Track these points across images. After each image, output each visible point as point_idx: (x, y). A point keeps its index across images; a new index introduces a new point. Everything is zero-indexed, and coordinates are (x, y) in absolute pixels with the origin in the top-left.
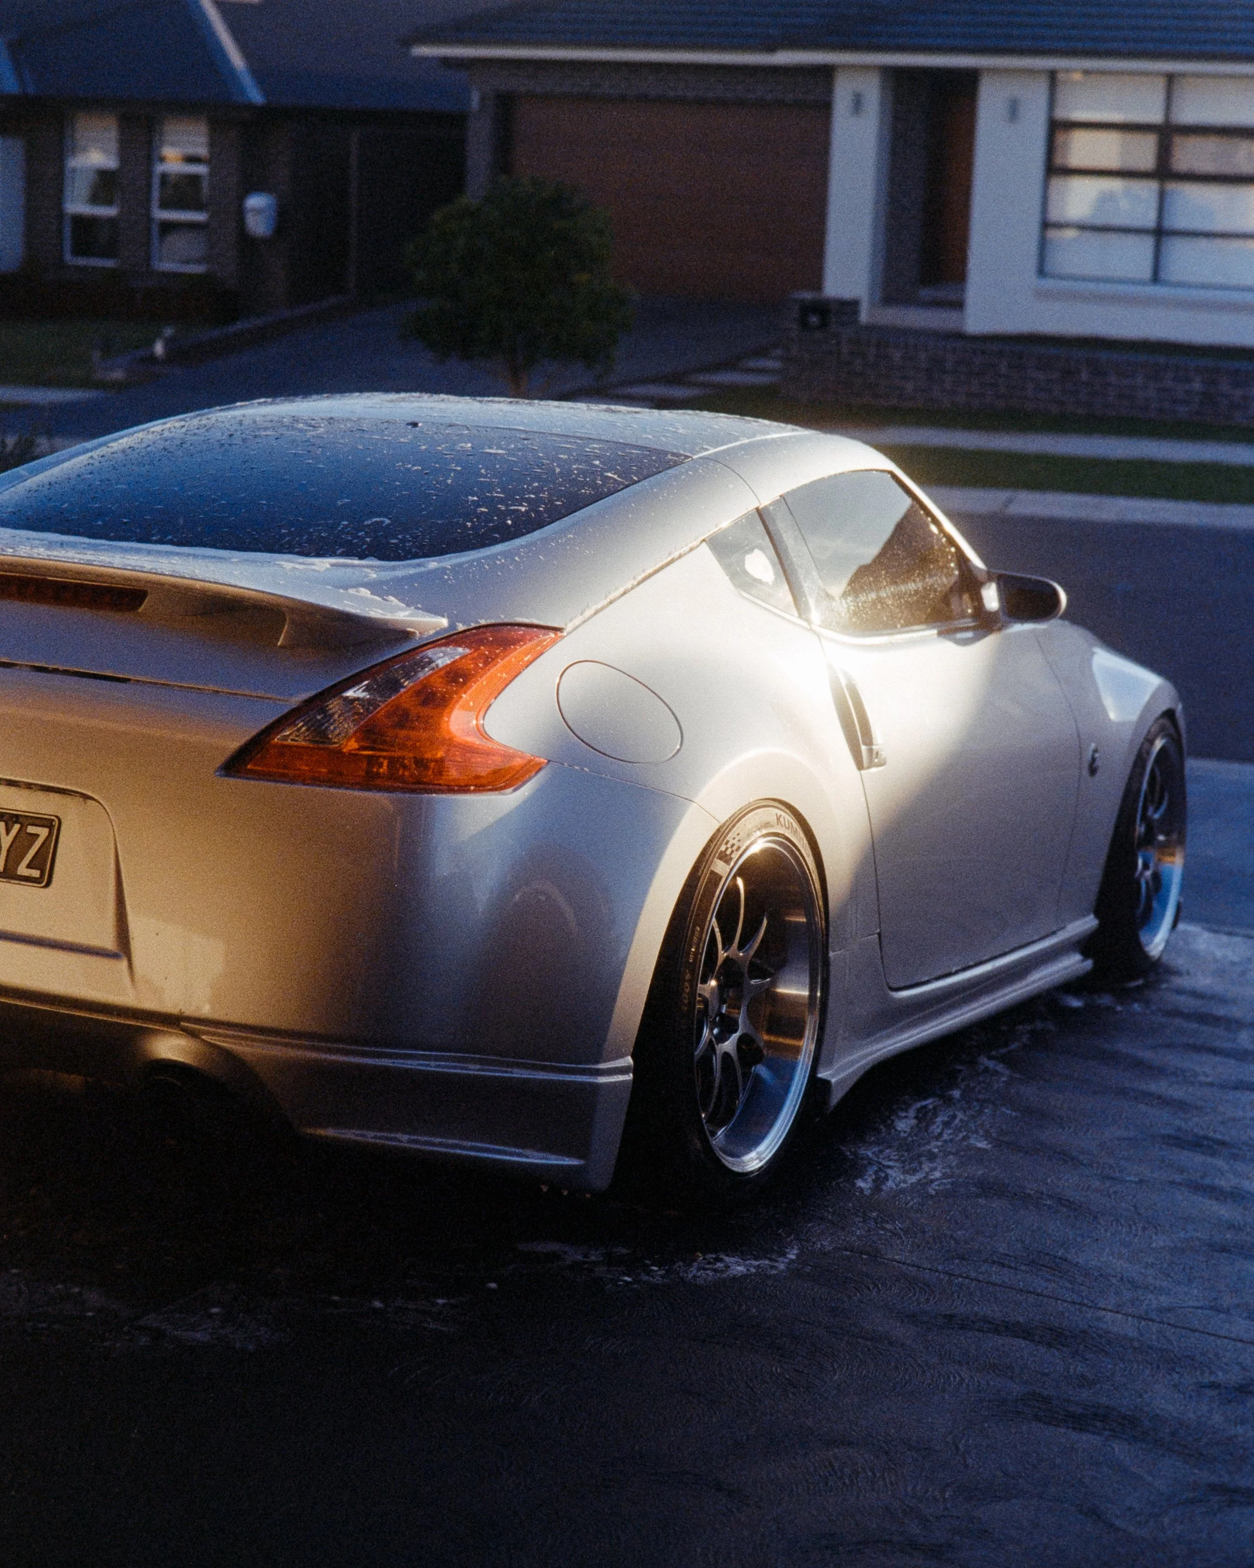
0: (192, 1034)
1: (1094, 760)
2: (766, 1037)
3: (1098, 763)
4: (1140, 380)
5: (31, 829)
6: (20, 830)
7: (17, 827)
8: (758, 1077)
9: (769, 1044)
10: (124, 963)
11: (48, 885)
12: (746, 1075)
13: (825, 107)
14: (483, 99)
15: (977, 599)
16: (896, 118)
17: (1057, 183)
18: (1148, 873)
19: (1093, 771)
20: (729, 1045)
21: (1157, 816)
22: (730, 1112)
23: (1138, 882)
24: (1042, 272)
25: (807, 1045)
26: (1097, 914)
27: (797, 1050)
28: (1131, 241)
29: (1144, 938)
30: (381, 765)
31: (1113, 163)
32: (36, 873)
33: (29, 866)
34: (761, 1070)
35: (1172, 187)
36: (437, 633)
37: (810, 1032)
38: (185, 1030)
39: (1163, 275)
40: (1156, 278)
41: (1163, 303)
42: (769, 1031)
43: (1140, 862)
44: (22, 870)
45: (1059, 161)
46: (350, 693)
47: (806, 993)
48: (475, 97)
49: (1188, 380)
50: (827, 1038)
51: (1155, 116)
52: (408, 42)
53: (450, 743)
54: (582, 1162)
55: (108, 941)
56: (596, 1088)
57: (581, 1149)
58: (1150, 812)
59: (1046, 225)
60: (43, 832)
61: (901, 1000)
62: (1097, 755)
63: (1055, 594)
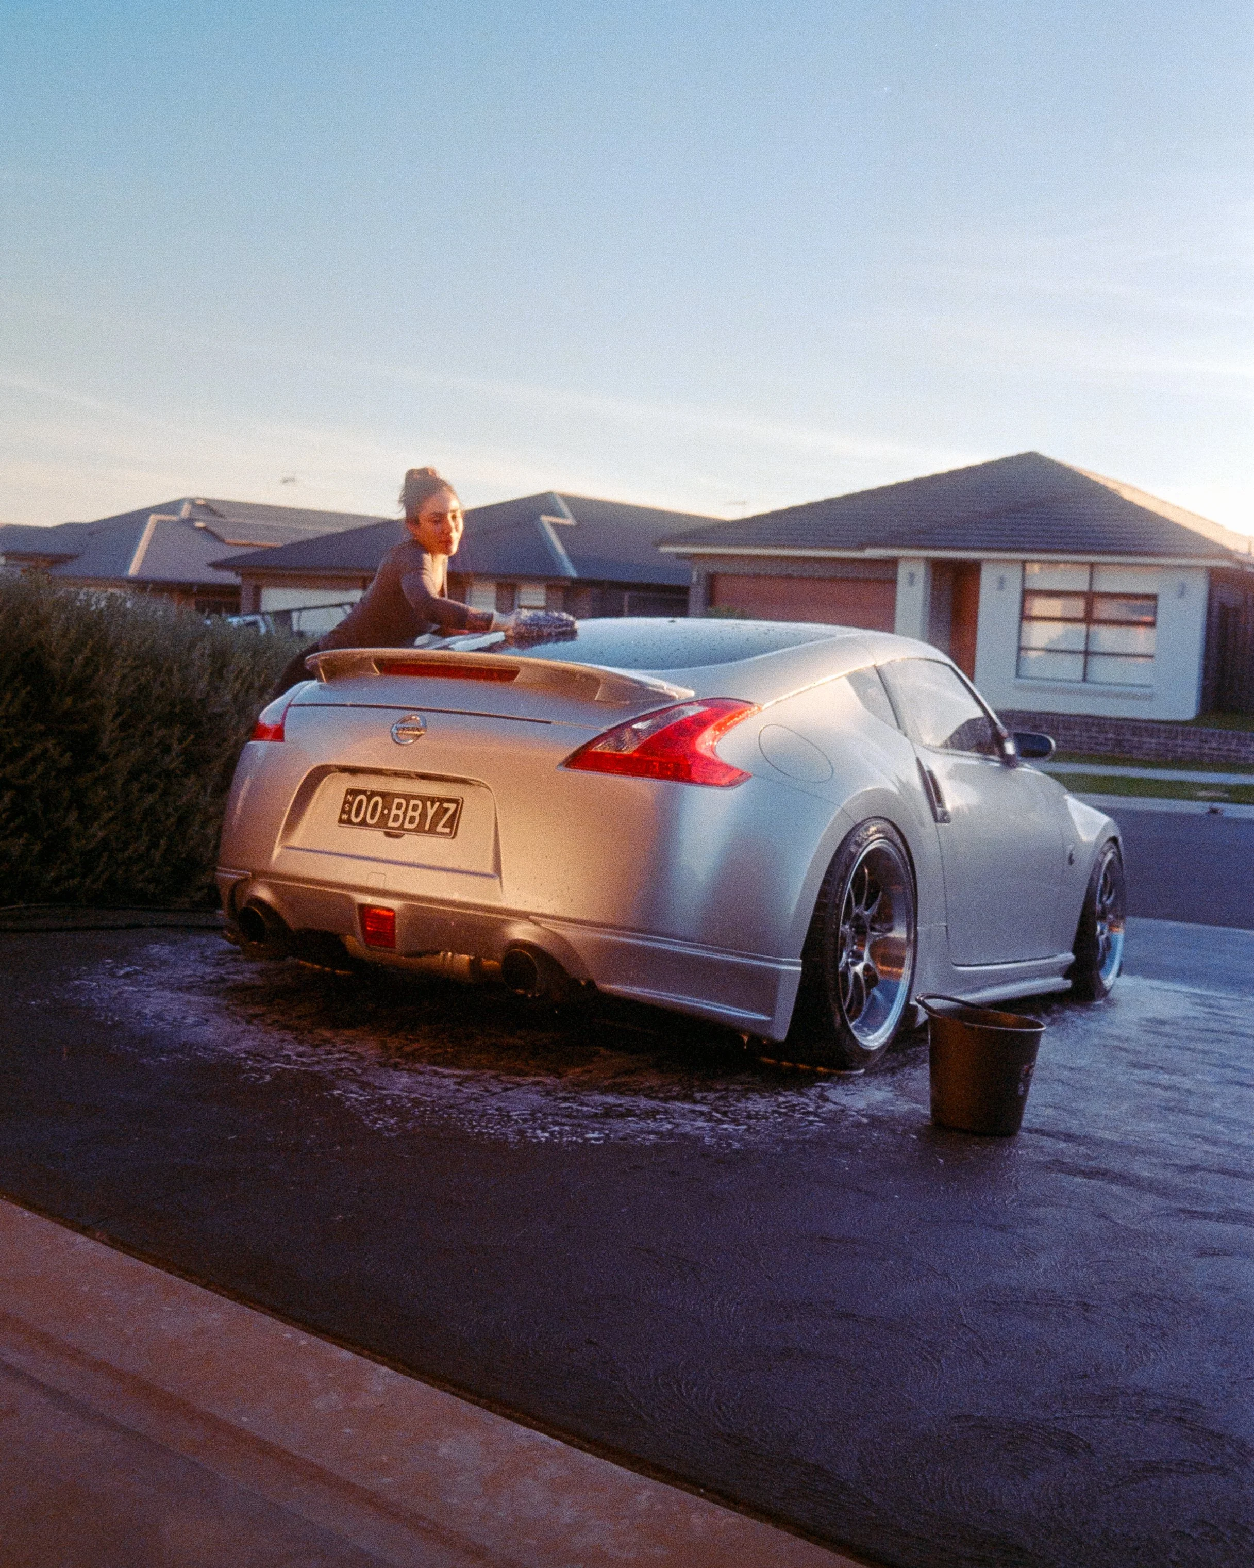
0: (535, 923)
1: (1071, 855)
2: (880, 967)
3: (1073, 857)
4: (1076, 732)
5: (446, 805)
6: (439, 806)
7: (437, 804)
8: (874, 998)
9: (882, 972)
10: (497, 881)
11: (453, 838)
12: (868, 994)
13: (893, 582)
14: (699, 575)
15: (1002, 749)
16: (934, 588)
17: (1026, 625)
18: (1103, 937)
19: (1071, 861)
20: (859, 968)
21: (1108, 902)
22: (859, 1010)
23: (1098, 941)
24: (1018, 675)
25: (906, 972)
26: (1074, 951)
27: (899, 976)
28: (1069, 658)
29: (1101, 974)
30: (654, 766)
31: (1058, 613)
32: (447, 830)
33: (444, 826)
34: (876, 992)
35: (1094, 628)
36: (687, 699)
37: (908, 962)
38: (531, 921)
39: (1088, 677)
40: (1085, 680)
41: (1088, 693)
42: (883, 964)
43: (1099, 928)
44: (439, 829)
45: (1027, 612)
46: (635, 726)
47: (904, 936)
48: (695, 574)
49: (1106, 732)
50: (918, 965)
51: (1085, 587)
52: (657, 544)
53: (696, 755)
54: (769, 1019)
55: (489, 870)
56: (779, 972)
57: (769, 1008)
58: (1104, 898)
59: (1020, 649)
60: (452, 807)
61: (958, 972)
62: (1073, 852)
63: (1049, 742)
